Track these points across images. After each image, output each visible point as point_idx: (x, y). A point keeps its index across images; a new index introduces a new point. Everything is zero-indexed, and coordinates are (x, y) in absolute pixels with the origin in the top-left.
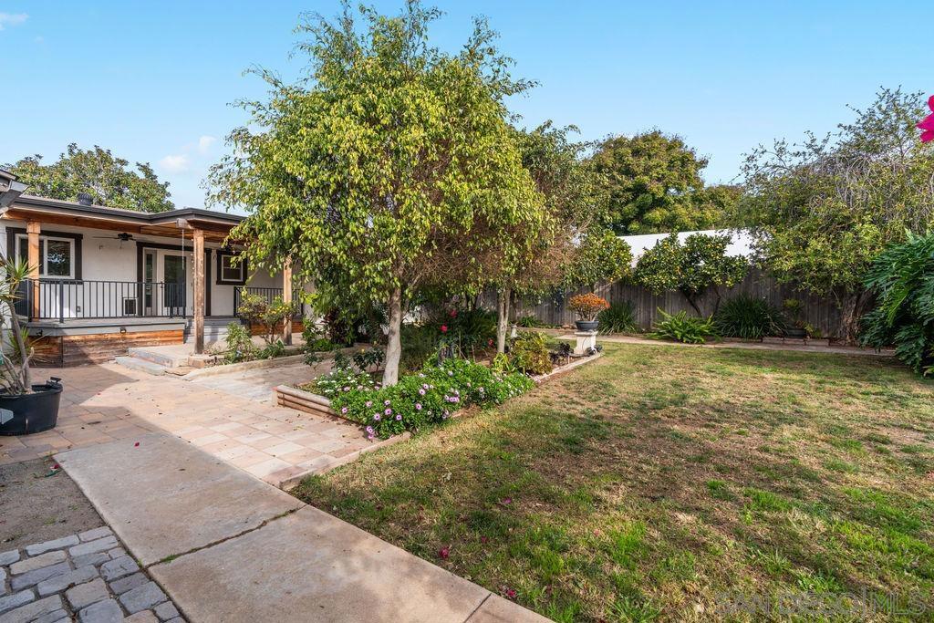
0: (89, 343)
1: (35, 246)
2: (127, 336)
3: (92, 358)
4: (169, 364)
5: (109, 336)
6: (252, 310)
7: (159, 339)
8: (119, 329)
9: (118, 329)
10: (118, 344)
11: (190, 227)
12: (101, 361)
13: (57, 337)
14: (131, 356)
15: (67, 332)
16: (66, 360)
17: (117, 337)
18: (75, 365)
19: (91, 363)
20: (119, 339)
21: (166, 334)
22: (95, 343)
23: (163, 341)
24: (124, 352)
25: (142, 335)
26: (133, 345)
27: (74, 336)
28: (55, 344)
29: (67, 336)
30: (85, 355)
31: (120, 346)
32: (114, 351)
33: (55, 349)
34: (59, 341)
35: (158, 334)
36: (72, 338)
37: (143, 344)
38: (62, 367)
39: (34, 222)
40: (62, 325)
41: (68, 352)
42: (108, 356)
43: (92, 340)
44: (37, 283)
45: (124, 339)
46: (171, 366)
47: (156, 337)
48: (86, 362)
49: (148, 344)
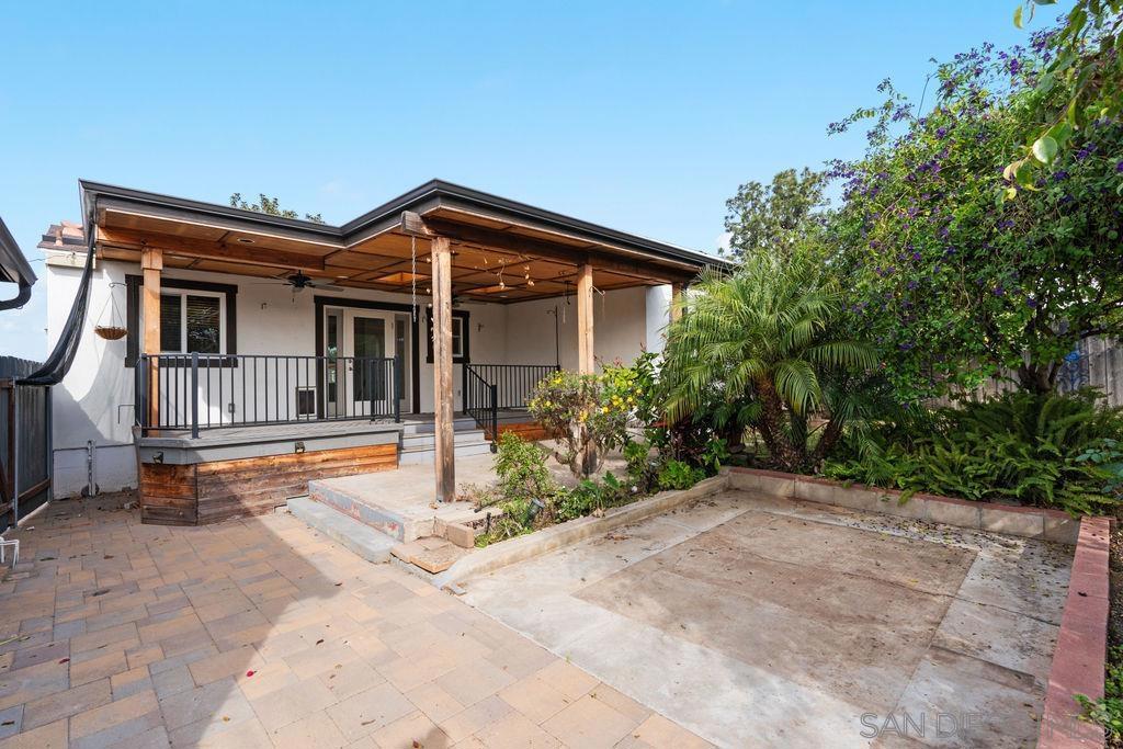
0: (243, 476)
1: (152, 293)
2: (307, 459)
3: (248, 504)
4: (396, 533)
5: (277, 461)
6: (558, 405)
7: (357, 462)
8: (292, 445)
9: (291, 447)
10: (290, 475)
11: (426, 231)
12: (264, 510)
13: (187, 466)
14: (314, 498)
15: (205, 455)
16: (203, 511)
17: (290, 460)
18: (219, 518)
19: (247, 513)
20: (293, 465)
21: (371, 452)
22: (253, 474)
23: (365, 466)
24: (301, 489)
25: (330, 456)
26: (317, 475)
27: (216, 462)
28: (184, 479)
29: (204, 463)
30: (235, 499)
31: (294, 477)
32: (285, 488)
33: (184, 489)
34: (190, 473)
35: (356, 452)
36: (214, 467)
37: (333, 473)
38: (196, 524)
39: (151, 248)
40: (195, 443)
41: (207, 494)
42: (276, 499)
43: (247, 470)
44: (155, 361)
45: (301, 463)
46: (401, 540)
47: (353, 458)
48: (239, 512)
49: (341, 472)
